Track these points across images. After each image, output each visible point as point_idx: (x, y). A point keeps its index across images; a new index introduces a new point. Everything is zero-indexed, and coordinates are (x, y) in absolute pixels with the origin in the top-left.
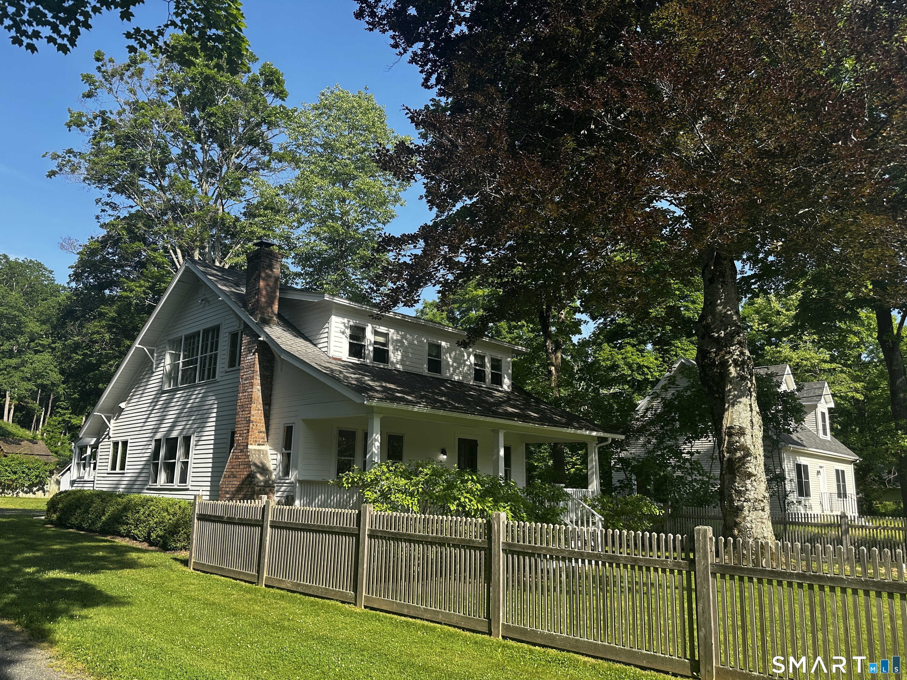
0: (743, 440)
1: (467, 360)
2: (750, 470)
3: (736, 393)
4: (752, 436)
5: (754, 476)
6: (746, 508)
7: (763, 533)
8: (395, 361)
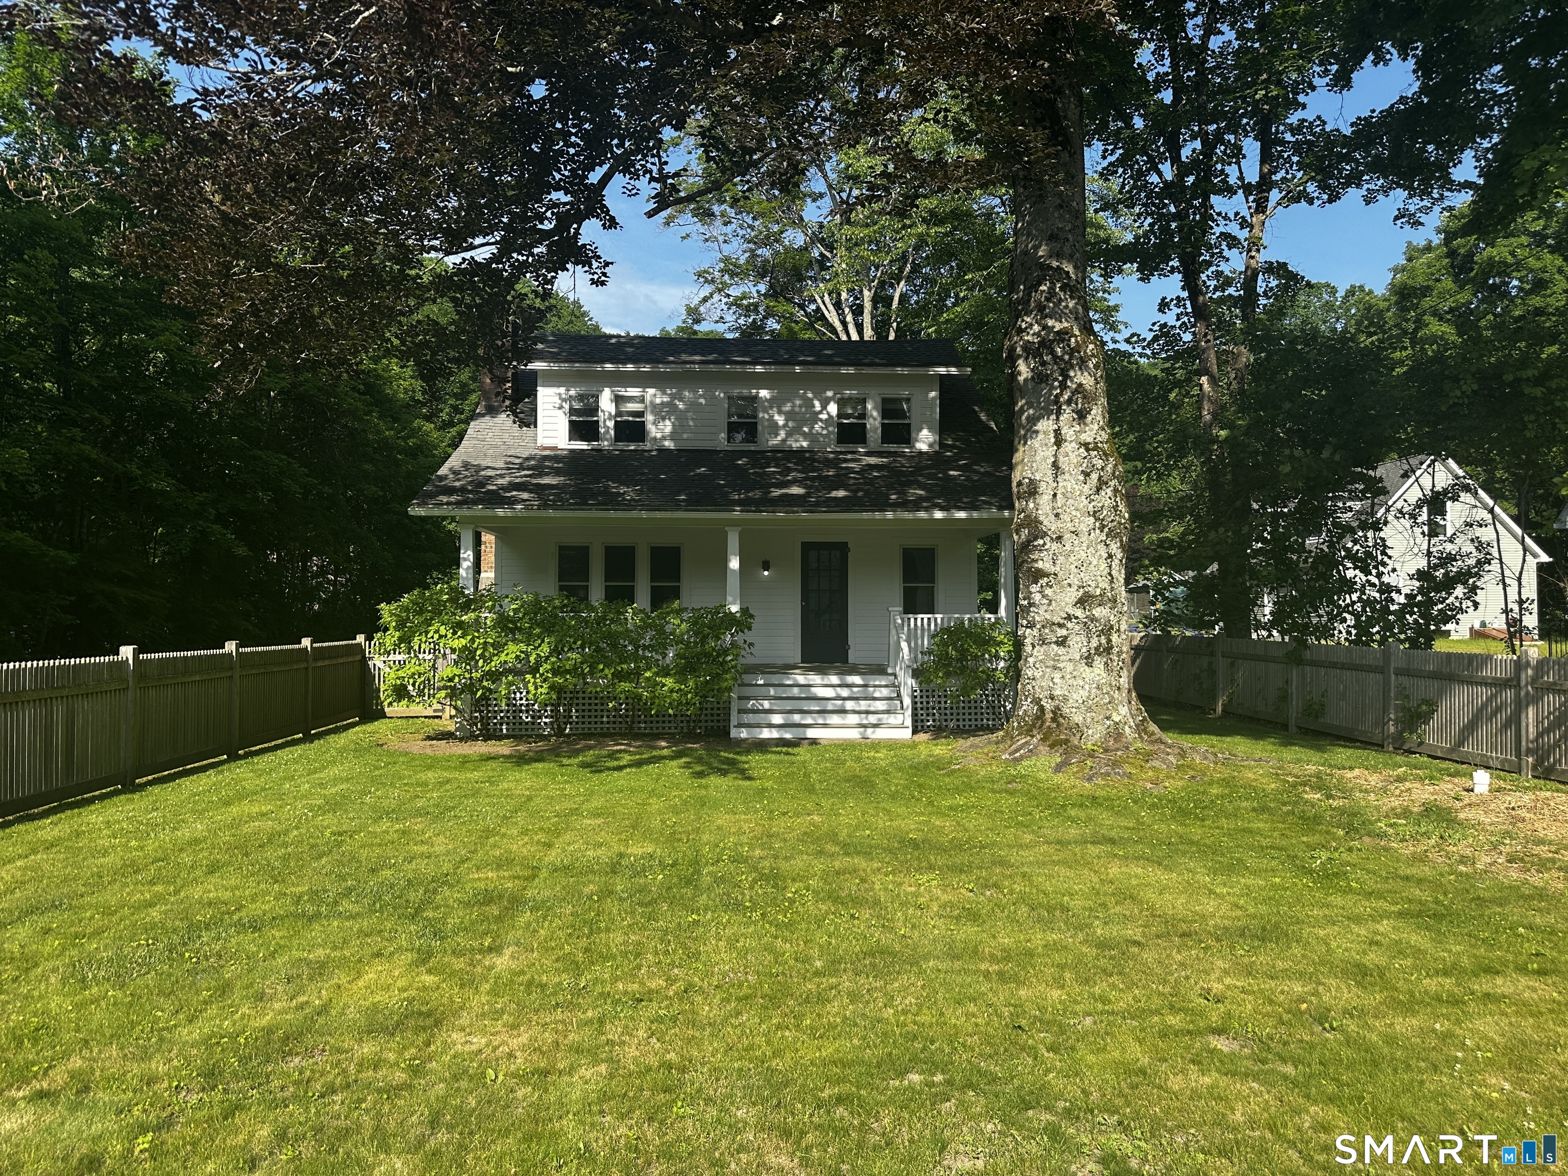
0: (1031, 505)
1: (821, 412)
2: (1040, 565)
3: (1031, 411)
4: (1055, 495)
5: (1047, 575)
6: (1028, 641)
7: (1051, 689)
8: (659, 435)
